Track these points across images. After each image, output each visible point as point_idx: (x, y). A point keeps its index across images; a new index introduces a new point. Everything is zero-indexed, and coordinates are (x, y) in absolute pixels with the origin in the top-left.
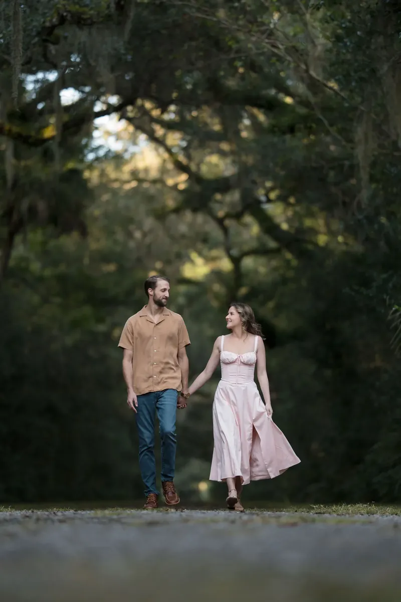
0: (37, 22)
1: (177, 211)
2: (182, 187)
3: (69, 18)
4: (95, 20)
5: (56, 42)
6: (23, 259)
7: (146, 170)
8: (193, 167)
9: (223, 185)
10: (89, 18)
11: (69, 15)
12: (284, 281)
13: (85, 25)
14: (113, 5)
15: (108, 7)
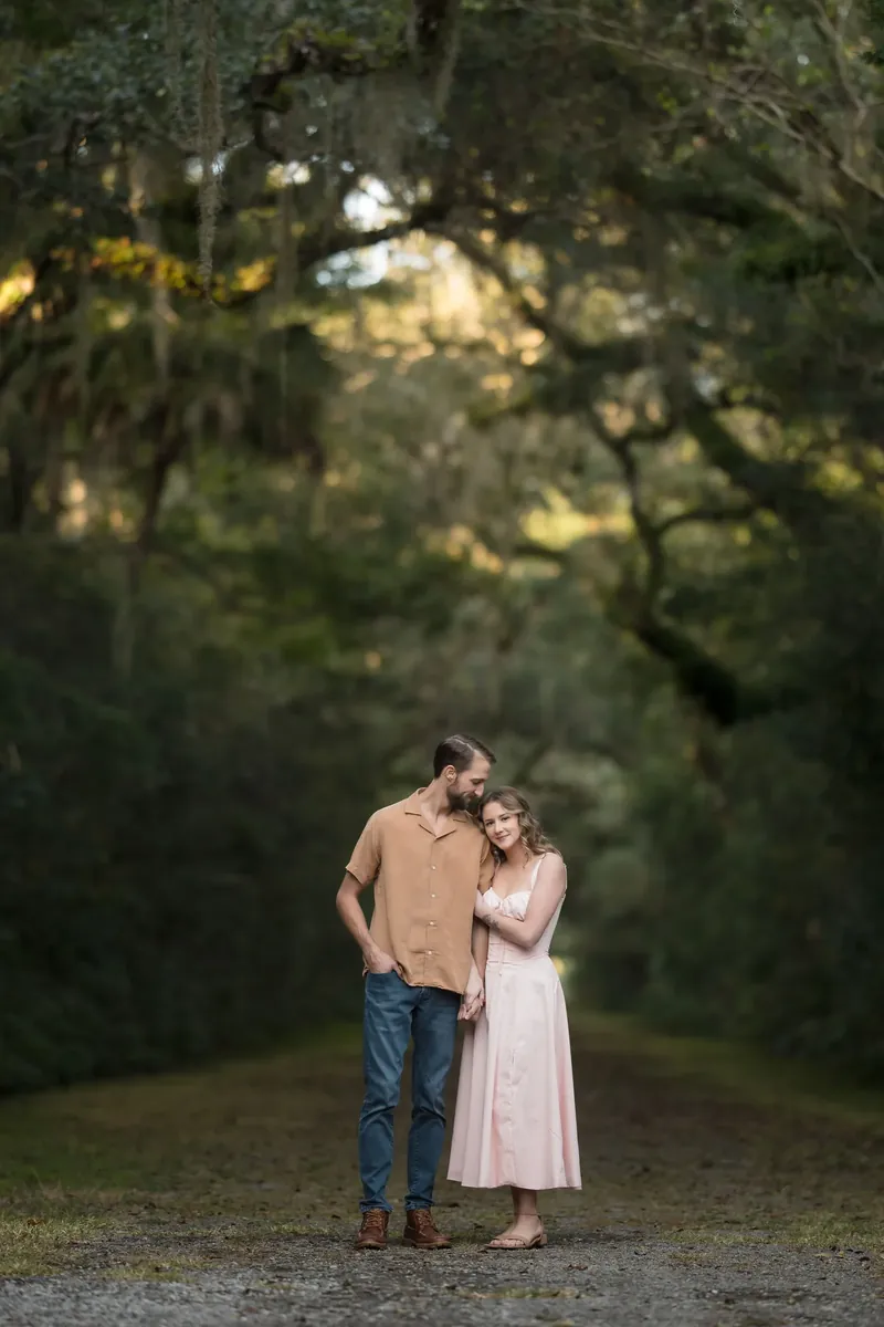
0: (241, 65)
1: (521, 411)
2: (530, 358)
3: (314, 58)
4: (371, 64)
5: (283, 107)
6: (182, 510)
7: (455, 323)
8: (559, 318)
9: (624, 356)
10: (357, 61)
11: (314, 53)
12: (754, 576)
13: (348, 74)
14: (412, 33)
15: (401, 36)
